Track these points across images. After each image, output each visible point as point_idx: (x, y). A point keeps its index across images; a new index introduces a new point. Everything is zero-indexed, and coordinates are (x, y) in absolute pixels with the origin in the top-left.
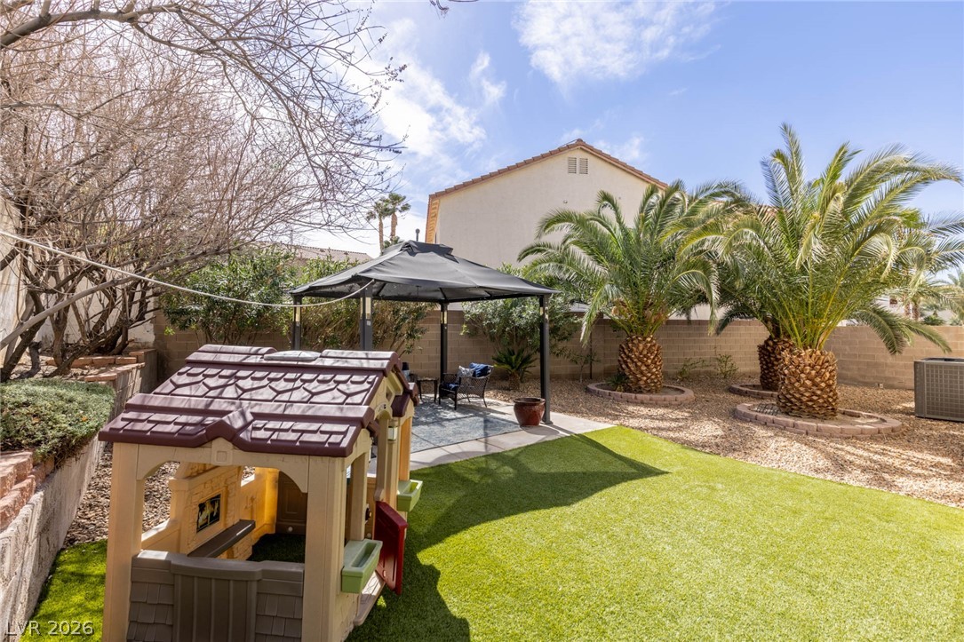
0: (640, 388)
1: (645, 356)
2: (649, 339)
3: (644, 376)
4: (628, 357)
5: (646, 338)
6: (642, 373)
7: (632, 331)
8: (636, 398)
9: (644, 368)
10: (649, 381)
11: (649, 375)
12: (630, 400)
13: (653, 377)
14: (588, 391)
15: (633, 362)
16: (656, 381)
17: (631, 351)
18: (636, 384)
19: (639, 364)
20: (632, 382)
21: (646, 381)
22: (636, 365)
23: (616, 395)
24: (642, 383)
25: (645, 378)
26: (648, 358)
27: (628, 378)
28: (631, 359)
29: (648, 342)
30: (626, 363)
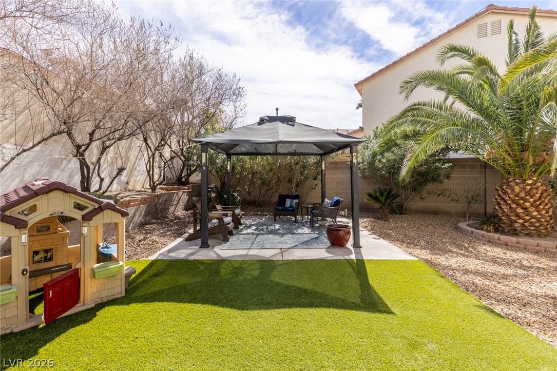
0: (515, 230)
1: (522, 199)
2: (530, 182)
3: (520, 218)
4: (503, 199)
5: (525, 180)
6: (518, 215)
7: (509, 173)
8: (499, 239)
9: (519, 210)
10: (527, 224)
11: (528, 218)
12: (492, 240)
13: (533, 220)
14: (457, 228)
15: (507, 204)
16: (537, 224)
17: (505, 193)
18: (511, 225)
19: (514, 206)
20: (505, 223)
21: (522, 224)
22: (510, 207)
23: (478, 234)
24: (516, 225)
25: (521, 221)
26: (526, 201)
27: (500, 219)
28: (505, 201)
29: (528, 185)
30: (499, 204)
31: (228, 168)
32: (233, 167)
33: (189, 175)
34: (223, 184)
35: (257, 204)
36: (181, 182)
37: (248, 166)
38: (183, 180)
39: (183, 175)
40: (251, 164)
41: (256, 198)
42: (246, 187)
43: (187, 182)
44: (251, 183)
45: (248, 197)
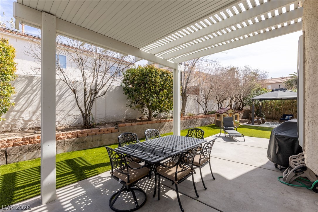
31: (260, 105)
32: (262, 104)
33: (243, 106)
34: (258, 110)
35: (274, 119)
36: (239, 109)
37: (269, 103)
38: (240, 109)
39: (240, 107)
40: (271, 103)
41: (273, 116)
42: (268, 111)
43: (242, 109)
44: (271, 110)
45: (269, 116)
